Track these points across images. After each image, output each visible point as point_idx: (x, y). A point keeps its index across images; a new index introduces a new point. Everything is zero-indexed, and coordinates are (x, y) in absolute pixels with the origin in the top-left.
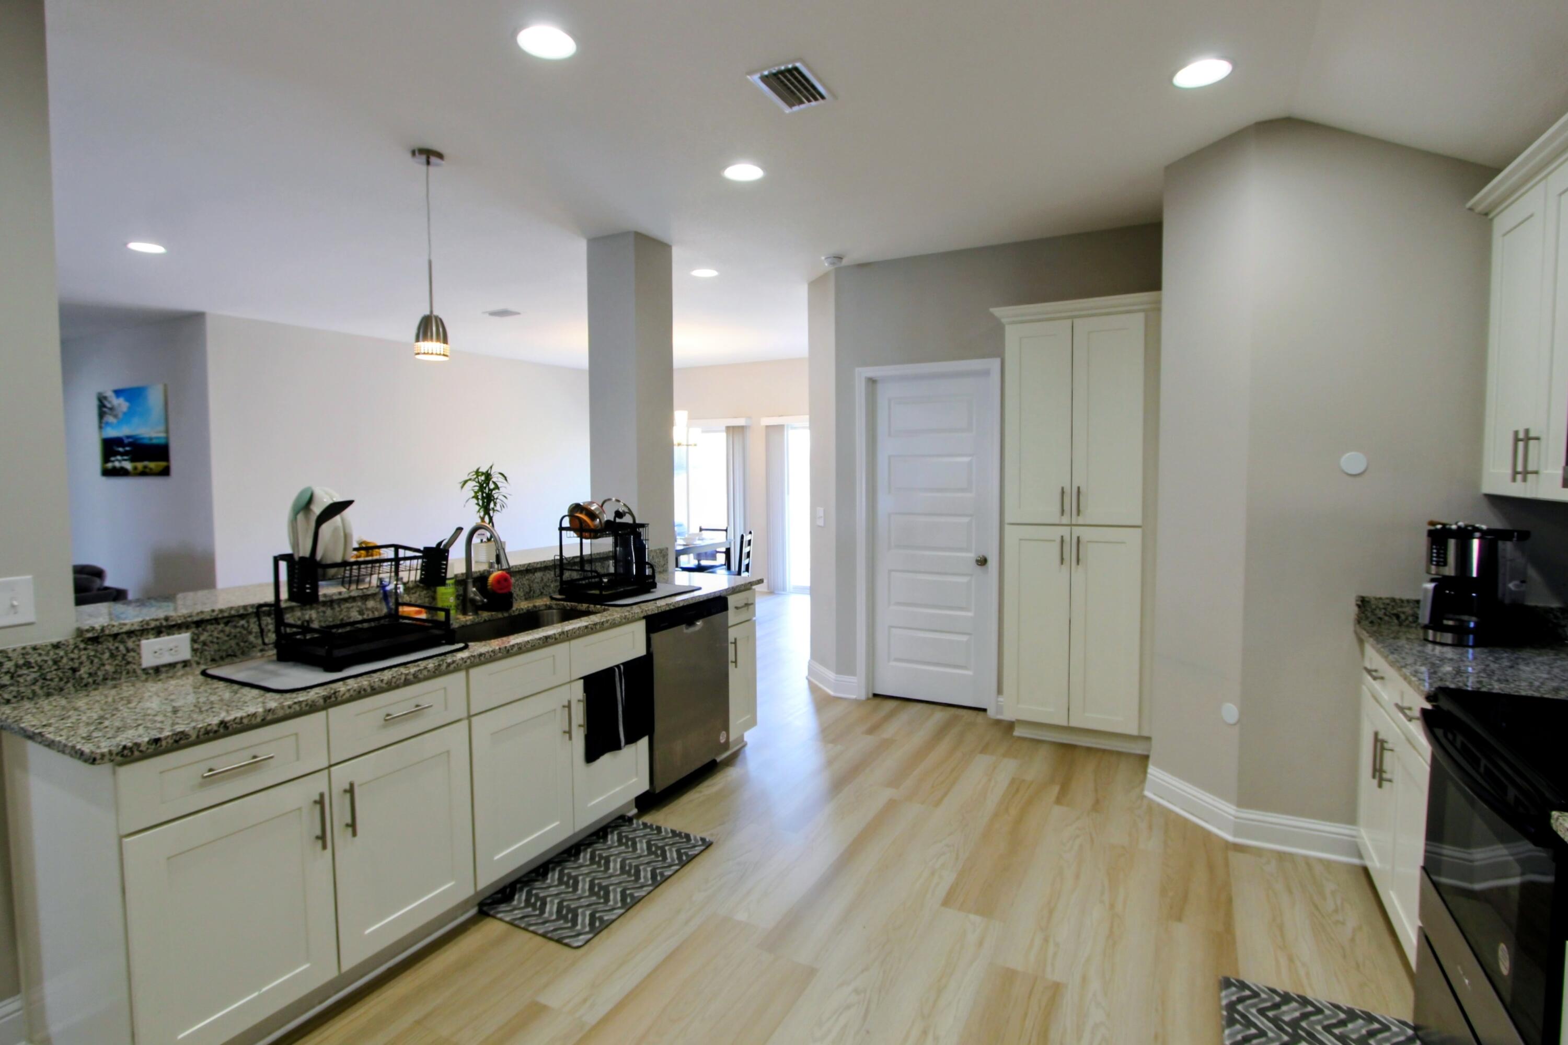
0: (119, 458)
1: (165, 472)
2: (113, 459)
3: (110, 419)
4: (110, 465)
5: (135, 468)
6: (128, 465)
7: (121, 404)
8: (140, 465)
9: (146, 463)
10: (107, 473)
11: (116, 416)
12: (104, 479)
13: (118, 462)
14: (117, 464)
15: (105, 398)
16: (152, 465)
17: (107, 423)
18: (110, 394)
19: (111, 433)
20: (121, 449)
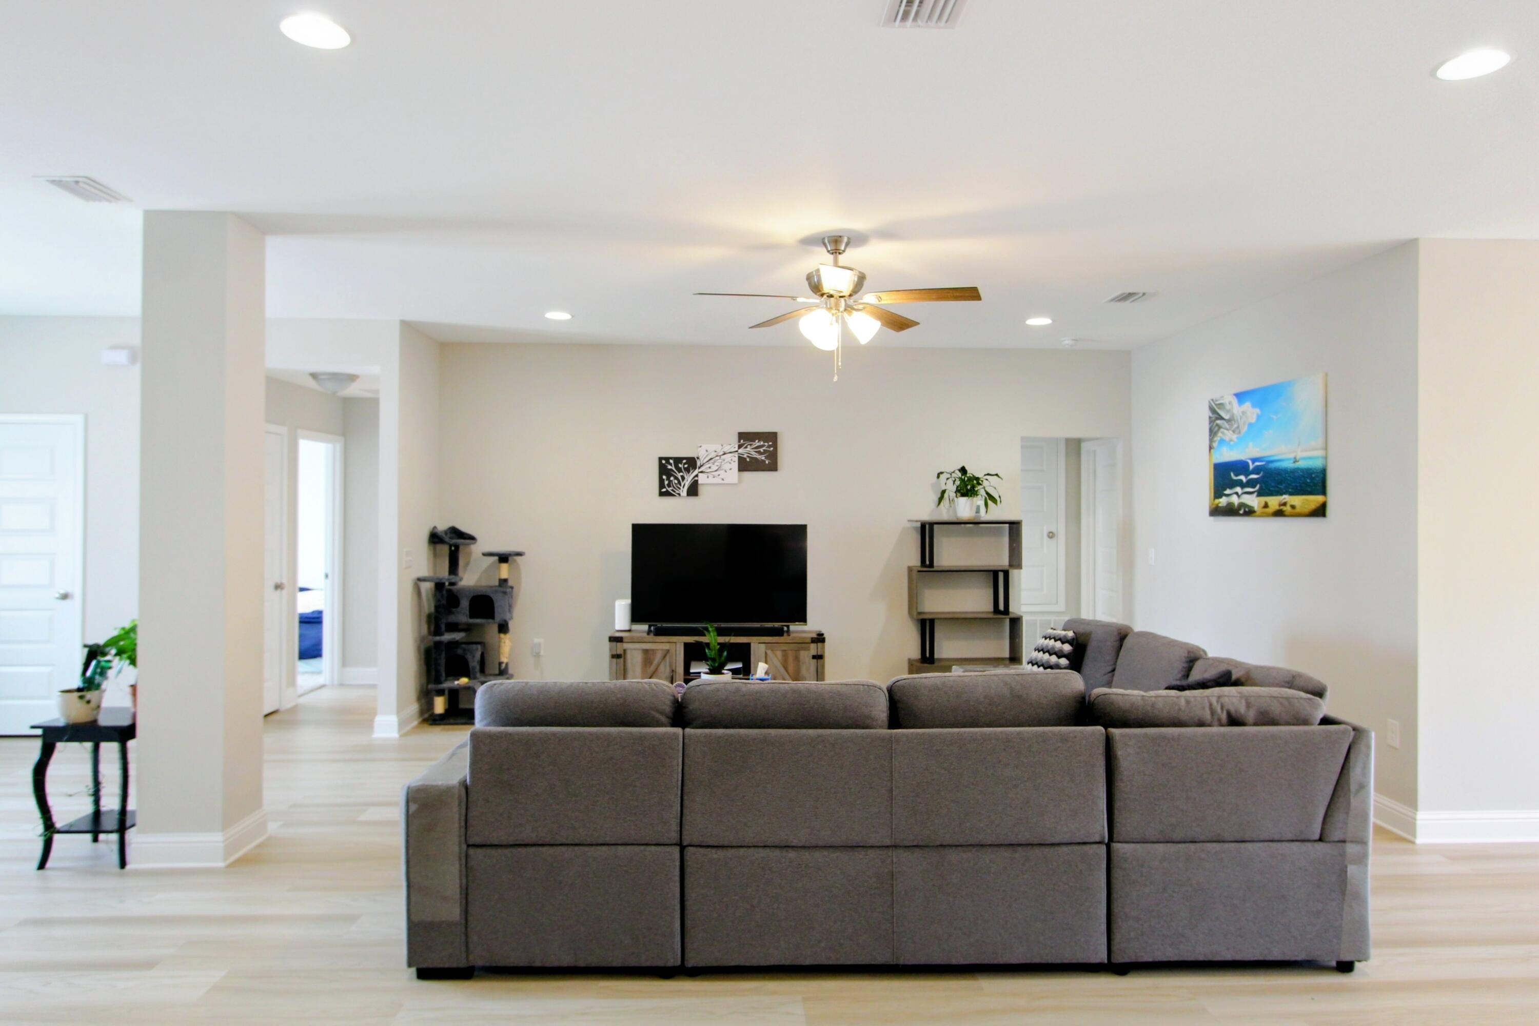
0: (1238, 490)
1: (1320, 512)
2: (1228, 492)
3: (1227, 434)
4: (1223, 501)
5: (1266, 506)
6: (1253, 501)
7: (1248, 412)
8: (1274, 502)
9: (1286, 498)
10: (1216, 512)
11: (1236, 431)
12: (1212, 518)
13: (1234, 498)
14: (1235, 500)
15: (1221, 406)
16: (1297, 500)
17: (1222, 441)
18: (1229, 399)
19: (1228, 455)
20: (1242, 478)
